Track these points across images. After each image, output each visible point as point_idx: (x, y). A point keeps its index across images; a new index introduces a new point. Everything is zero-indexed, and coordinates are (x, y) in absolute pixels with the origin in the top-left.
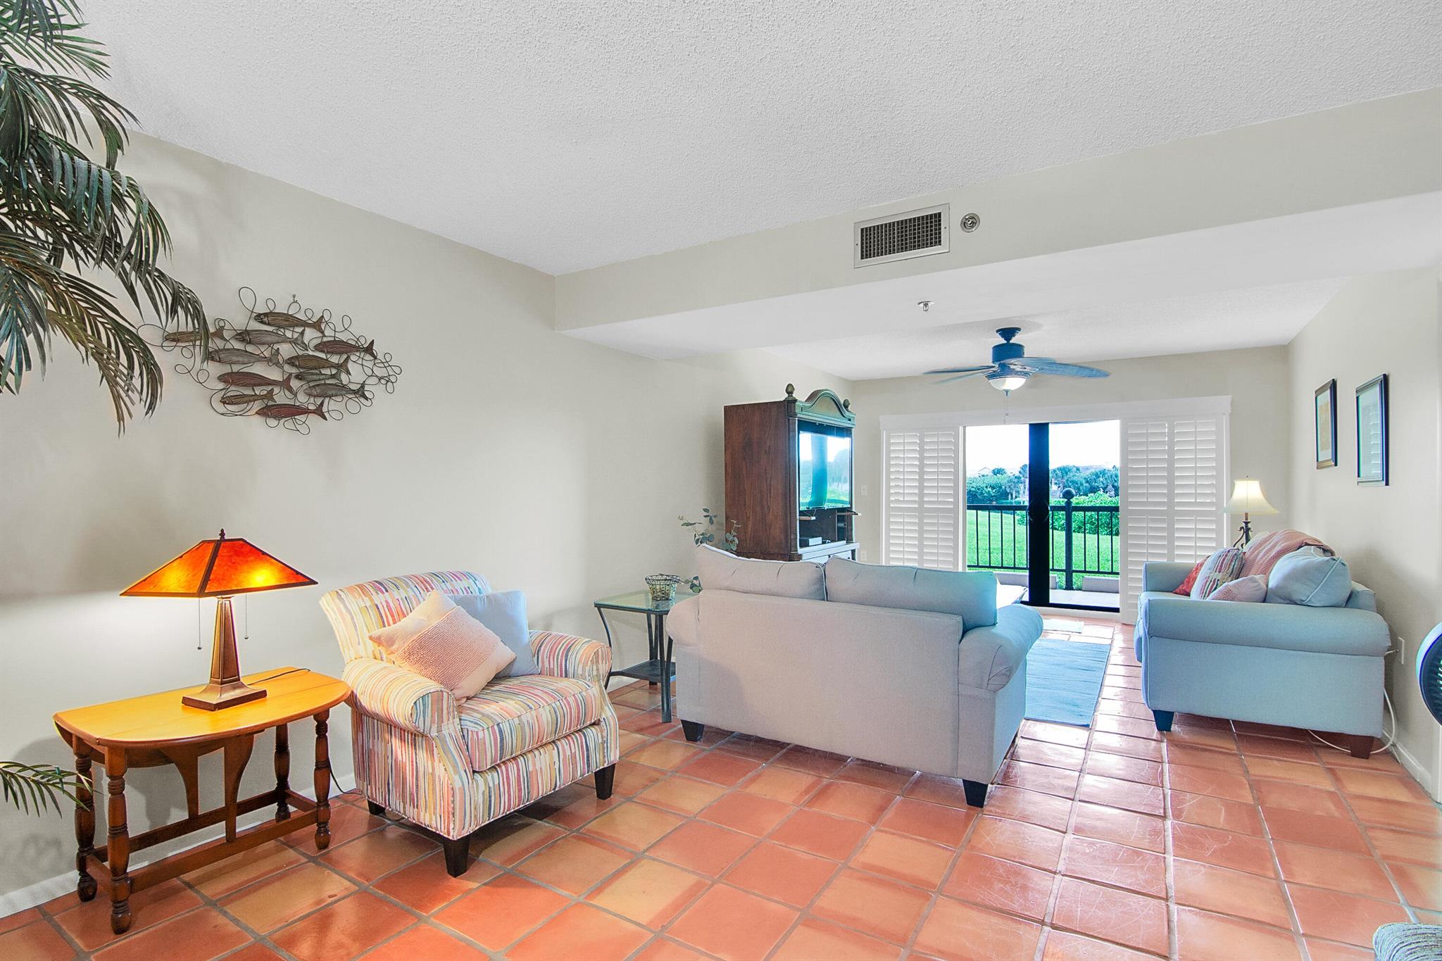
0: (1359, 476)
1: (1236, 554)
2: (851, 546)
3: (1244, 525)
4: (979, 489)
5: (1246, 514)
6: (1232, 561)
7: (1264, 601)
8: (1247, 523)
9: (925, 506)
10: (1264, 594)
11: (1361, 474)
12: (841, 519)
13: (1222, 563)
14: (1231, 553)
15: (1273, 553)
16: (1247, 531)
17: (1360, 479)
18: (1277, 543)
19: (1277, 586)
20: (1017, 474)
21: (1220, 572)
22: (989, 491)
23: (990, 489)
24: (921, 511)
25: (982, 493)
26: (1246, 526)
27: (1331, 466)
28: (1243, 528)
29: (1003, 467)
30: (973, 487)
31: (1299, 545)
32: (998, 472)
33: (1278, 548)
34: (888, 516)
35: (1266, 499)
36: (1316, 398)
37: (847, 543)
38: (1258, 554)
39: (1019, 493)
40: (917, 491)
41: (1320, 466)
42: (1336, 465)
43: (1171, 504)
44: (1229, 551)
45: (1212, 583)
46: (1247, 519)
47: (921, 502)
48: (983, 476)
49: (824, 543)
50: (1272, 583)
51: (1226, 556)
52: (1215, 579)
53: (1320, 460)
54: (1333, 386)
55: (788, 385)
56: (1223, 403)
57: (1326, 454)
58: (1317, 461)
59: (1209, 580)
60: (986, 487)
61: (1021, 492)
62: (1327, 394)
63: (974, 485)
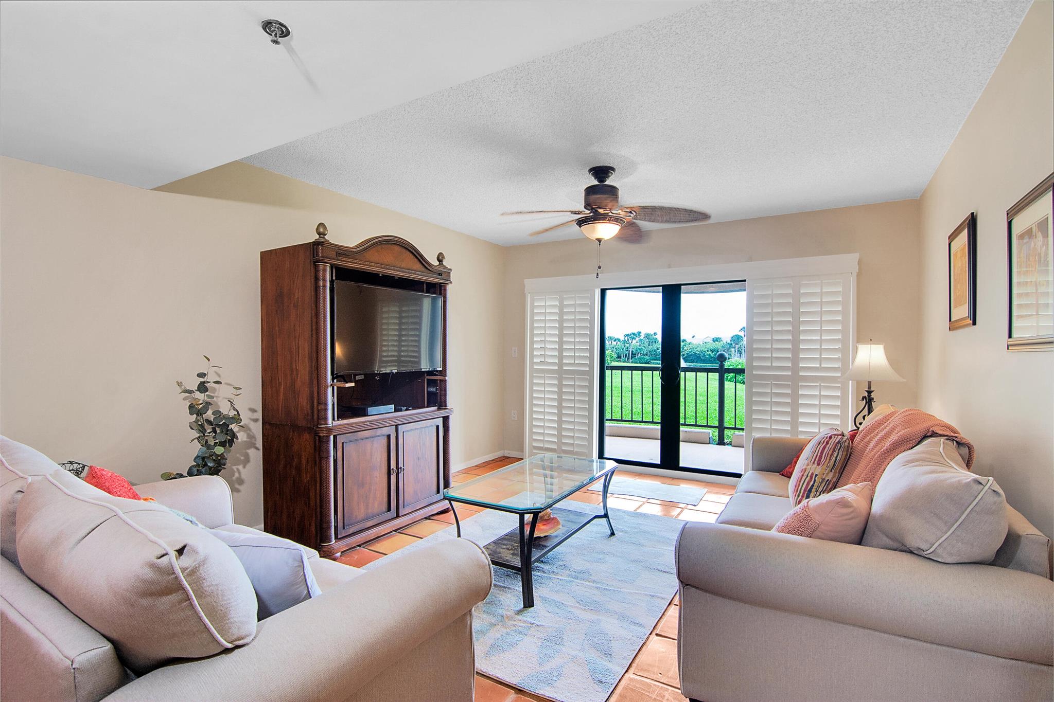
0: (1010, 336)
1: (839, 442)
2: (443, 413)
3: (866, 394)
4: (702, 352)
5: (870, 383)
6: (834, 451)
7: (860, 542)
8: (869, 392)
9: (565, 368)
10: (862, 526)
11: (1014, 335)
12: (432, 383)
13: (822, 453)
14: (833, 440)
15: (887, 444)
16: (869, 401)
17: (1011, 341)
18: (893, 429)
19: (881, 516)
20: (729, 342)
21: (818, 464)
22: (710, 354)
23: (711, 353)
24: (561, 373)
25: (704, 355)
26: (869, 395)
27: (969, 324)
28: (865, 397)
29: (719, 336)
30: (697, 351)
31: (922, 435)
32: (716, 340)
33: (894, 437)
34: (532, 377)
35: (891, 365)
36: (950, 244)
37: (439, 409)
38: (869, 442)
39: (731, 356)
40: (556, 353)
41: (954, 326)
42: (974, 323)
43: (795, 369)
44: (831, 437)
45: (808, 478)
46: (869, 387)
47: (561, 364)
48: (706, 343)
49: (396, 411)
50: (877, 507)
51: (827, 443)
52: (812, 474)
53: (952, 320)
54: (972, 223)
55: (320, 224)
56: (850, 261)
57: (962, 311)
58: (950, 320)
59: (806, 474)
60: (708, 351)
61: (733, 355)
62: (963, 238)
63: (698, 349)
